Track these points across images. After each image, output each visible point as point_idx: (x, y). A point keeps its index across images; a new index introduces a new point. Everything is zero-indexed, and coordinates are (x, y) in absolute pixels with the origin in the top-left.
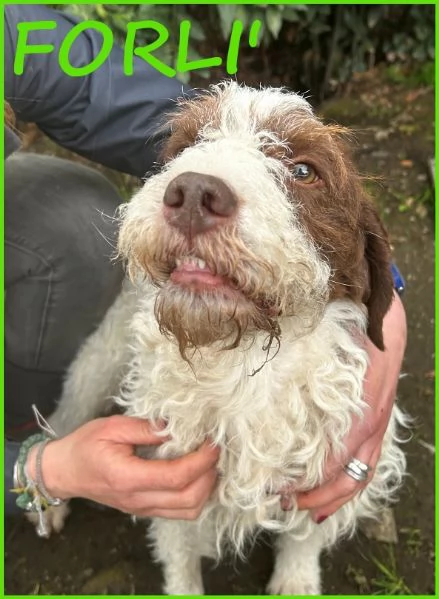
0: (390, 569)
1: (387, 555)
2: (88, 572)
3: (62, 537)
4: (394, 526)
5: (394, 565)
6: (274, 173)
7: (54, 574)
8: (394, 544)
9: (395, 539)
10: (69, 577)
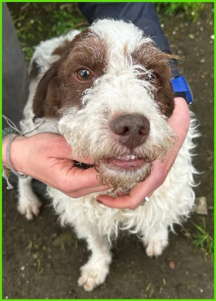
0: (203, 228)
1: (201, 221)
2: (55, 235)
3: (41, 218)
4: (206, 206)
5: (205, 226)
6: (145, 87)
7: (38, 236)
8: (204, 216)
9: (206, 213)
10: (46, 238)
